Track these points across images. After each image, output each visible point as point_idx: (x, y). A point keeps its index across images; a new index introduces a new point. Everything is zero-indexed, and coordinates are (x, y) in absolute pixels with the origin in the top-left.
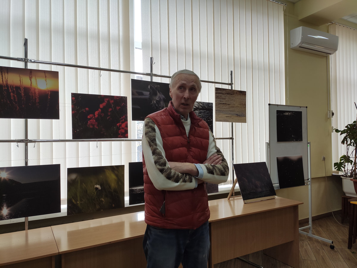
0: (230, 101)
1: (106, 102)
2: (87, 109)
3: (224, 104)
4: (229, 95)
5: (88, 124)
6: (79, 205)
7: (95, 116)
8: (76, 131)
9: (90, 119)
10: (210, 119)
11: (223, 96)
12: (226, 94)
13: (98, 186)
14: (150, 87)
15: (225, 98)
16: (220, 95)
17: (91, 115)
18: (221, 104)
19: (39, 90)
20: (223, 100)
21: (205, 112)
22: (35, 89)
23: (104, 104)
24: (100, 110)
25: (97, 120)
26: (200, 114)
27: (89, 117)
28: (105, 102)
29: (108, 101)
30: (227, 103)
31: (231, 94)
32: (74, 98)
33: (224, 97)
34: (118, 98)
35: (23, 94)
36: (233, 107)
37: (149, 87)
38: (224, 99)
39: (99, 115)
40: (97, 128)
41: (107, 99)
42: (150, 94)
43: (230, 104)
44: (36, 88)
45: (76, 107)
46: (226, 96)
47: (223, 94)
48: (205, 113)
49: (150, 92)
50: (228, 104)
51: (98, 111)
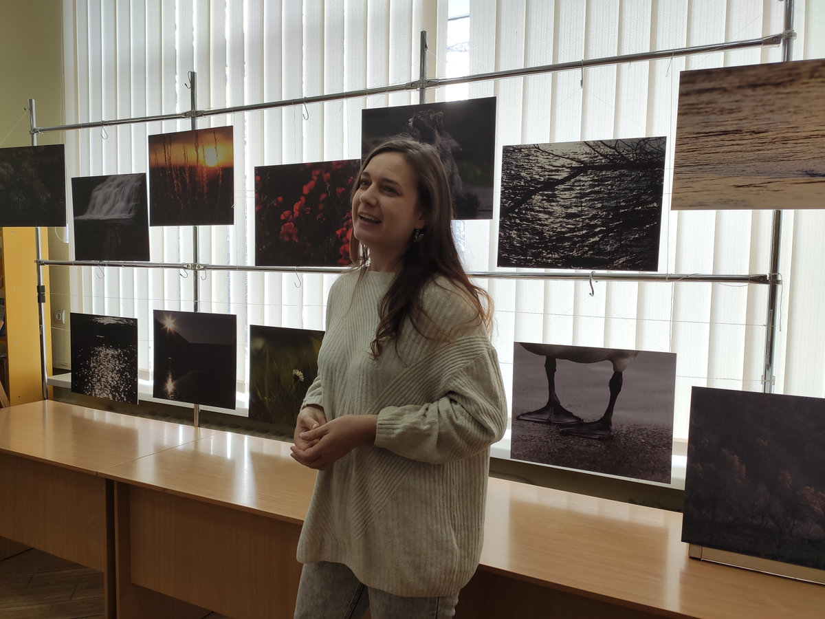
0: (767, 116)
1: (315, 178)
2: (280, 199)
3: (725, 133)
4: (759, 91)
5: (281, 232)
6: (267, 403)
7: (293, 213)
8: (261, 248)
9: (285, 221)
10: (644, 203)
11: (723, 101)
12: (740, 87)
13: (299, 373)
14: (414, 122)
15: (734, 106)
16: (705, 97)
17: (287, 213)
18: (707, 134)
19: (207, 168)
20: (720, 118)
21: (622, 175)
22: (202, 167)
23: (312, 184)
24: (303, 199)
25: (297, 222)
26: (598, 186)
27: (282, 217)
28: (312, 179)
29: (320, 176)
30: (746, 125)
31: (778, 85)
32: (259, 178)
33: (727, 106)
34: (340, 167)
36: (785, 140)
37: (411, 124)
38: (731, 111)
39: (301, 211)
40: (297, 241)
41: (318, 172)
43: (764, 128)
45: (262, 196)
46: (746, 96)
47: (724, 90)
48: (624, 181)
50: (754, 128)
51: (300, 202)
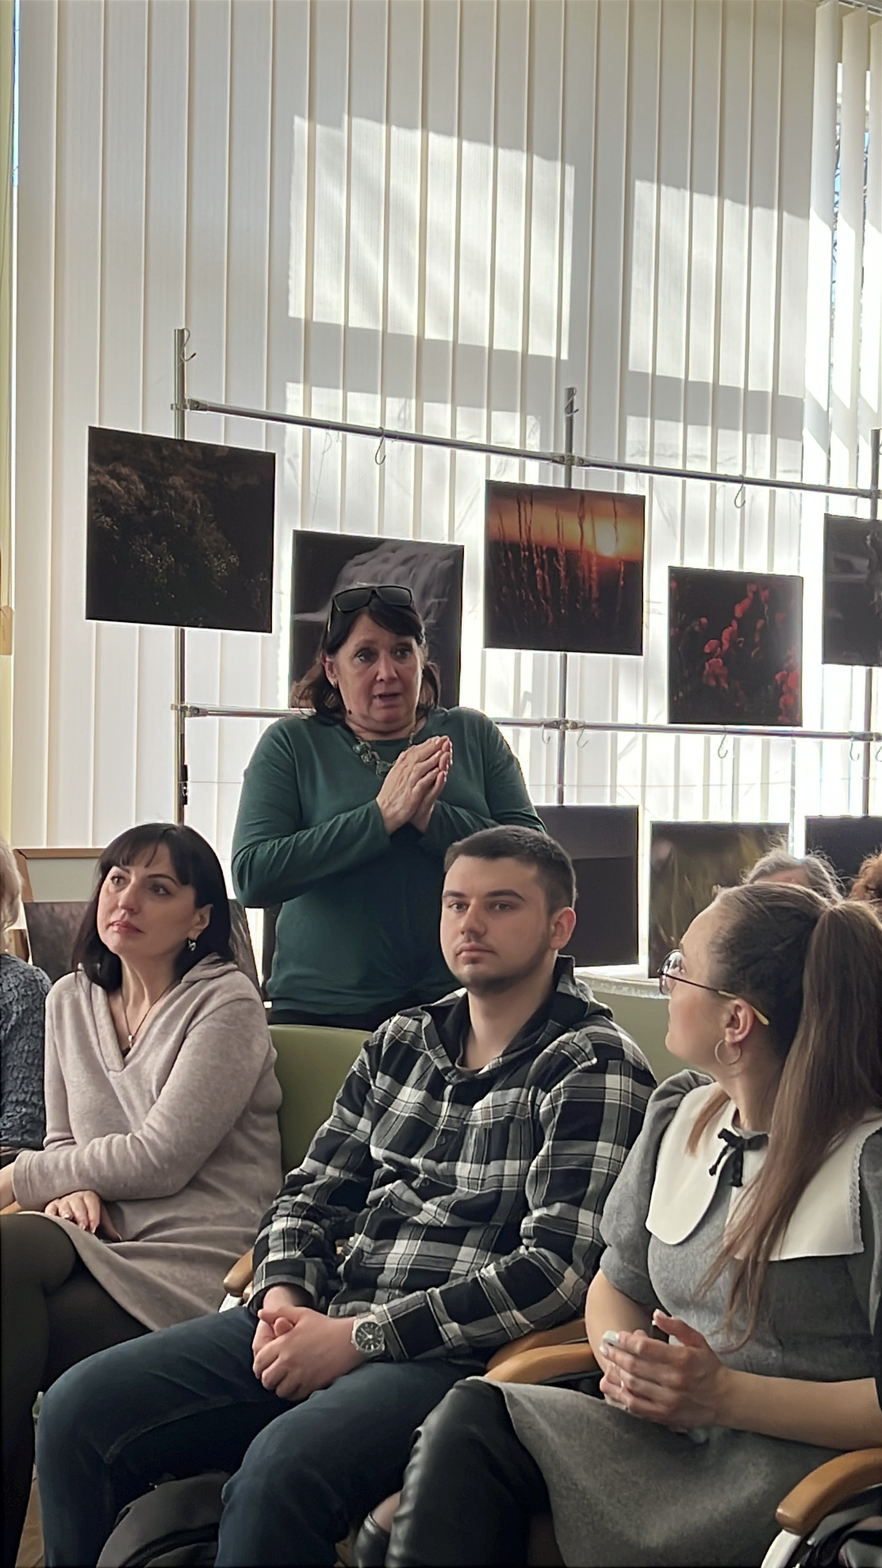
1: (750, 595)
2: (704, 621)
5: (705, 673)
7: (721, 645)
9: (710, 655)
14: (872, 540)
17: (714, 642)
19: (600, 558)
22: (590, 556)
23: (746, 602)
24: (735, 623)
25: (725, 657)
27: (707, 650)
28: (746, 596)
29: (756, 594)
32: (674, 584)
35: (563, 574)
37: (869, 542)
39: (733, 642)
40: (726, 686)
41: (754, 587)
42: (870, 566)
44: (593, 552)
45: (679, 614)
49: (871, 561)
51: (730, 628)
